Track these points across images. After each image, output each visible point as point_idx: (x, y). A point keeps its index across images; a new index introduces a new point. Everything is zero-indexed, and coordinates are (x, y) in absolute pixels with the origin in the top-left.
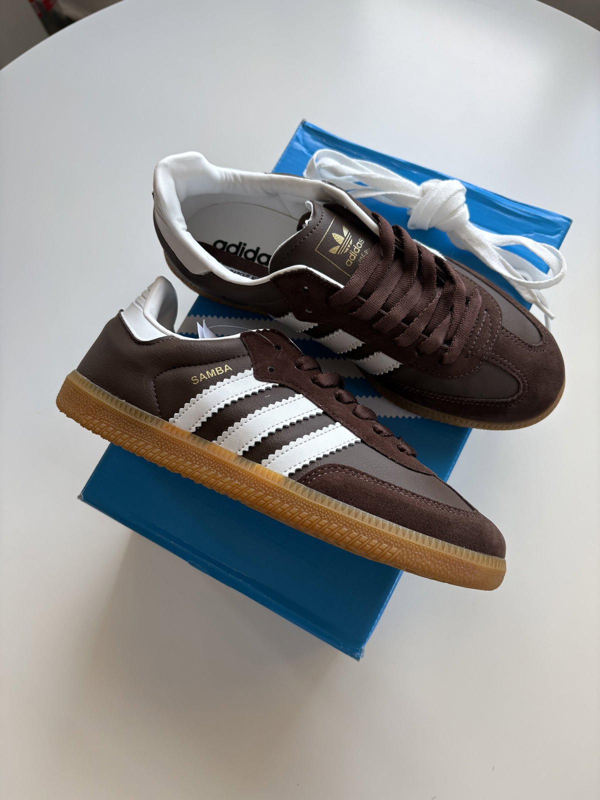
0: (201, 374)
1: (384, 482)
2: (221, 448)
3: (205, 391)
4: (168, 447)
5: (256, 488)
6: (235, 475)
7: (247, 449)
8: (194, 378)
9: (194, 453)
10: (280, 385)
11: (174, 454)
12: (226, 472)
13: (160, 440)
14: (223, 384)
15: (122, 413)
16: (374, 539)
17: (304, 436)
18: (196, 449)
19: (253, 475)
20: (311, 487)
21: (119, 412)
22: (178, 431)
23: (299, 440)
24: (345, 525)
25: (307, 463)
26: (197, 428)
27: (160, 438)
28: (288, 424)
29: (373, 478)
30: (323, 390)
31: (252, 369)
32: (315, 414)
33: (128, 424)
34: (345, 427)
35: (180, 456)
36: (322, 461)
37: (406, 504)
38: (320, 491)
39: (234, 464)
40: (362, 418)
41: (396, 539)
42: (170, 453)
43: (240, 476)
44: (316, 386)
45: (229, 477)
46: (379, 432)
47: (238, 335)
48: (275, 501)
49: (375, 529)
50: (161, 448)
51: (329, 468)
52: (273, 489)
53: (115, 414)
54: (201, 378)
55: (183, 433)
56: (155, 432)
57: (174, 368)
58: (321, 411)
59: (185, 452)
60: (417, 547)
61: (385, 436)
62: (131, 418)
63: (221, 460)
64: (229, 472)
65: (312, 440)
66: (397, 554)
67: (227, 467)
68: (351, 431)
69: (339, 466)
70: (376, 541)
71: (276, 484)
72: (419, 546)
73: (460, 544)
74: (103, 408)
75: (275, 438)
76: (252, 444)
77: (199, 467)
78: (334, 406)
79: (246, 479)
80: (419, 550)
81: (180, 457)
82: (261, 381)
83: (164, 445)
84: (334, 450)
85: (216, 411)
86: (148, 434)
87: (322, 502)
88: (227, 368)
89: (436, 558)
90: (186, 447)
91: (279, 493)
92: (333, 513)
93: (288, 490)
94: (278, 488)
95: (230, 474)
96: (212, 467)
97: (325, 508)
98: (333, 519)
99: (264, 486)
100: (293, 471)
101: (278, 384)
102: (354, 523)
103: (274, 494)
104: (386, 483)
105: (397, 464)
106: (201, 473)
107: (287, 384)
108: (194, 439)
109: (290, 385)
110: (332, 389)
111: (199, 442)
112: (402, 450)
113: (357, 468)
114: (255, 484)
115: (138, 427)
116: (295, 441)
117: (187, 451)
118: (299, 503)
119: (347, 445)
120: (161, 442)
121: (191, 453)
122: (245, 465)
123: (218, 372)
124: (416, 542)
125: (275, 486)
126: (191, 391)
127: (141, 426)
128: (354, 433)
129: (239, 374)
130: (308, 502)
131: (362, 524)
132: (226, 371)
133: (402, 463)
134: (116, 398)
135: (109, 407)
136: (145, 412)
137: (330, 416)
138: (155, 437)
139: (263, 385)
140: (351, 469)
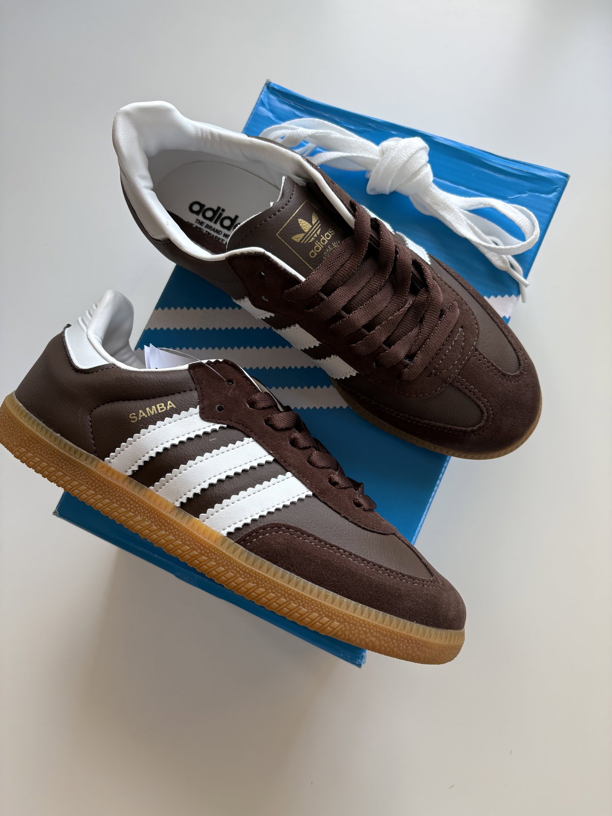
0: (141, 411)
1: (332, 546)
2: (158, 496)
3: (143, 431)
4: (102, 490)
5: (191, 546)
6: (170, 529)
7: (184, 501)
8: (133, 416)
9: (129, 500)
10: (229, 427)
11: (109, 498)
12: (161, 524)
13: (94, 481)
14: (164, 424)
15: (55, 448)
16: (315, 612)
17: (248, 489)
18: (131, 495)
19: (188, 531)
20: (250, 550)
21: (53, 447)
22: (114, 472)
23: (242, 493)
24: (283, 595)
25: (249, 521)
26: (133, 471)
27: (94, 479)
28: (231, 474)
29: (320, 541)
30: (277, 433)
31: (198, 406)
32: (264, 462)
33: (62, 460)
34: (297, 478)
35: (115, 501)
36: (265, 519)
37: (353, 573)
38: (259, 555)
39: (170, 516)
40: (317, 467)
41: (339, 613)
42: (104, 497)
43: (176, 530)
44: (269, 428)
45: (164, 530)
46: (335, 484)
47: (186, 367)
48: (209, 563)
49: (316, 602)
50: (94, 490)
51: (273, 528)
52: (208, 548)
53: (49, 448)
54: (140, 416)
55: (119, 475)
56: (89, 472)
57: (112, 401)
58: (271, 458)
59: (120, 497)
60: (361, 622)
61: (341, 488)
62: (65, 455)
63: (156, 510)
64: (164, 524)
65: (258, 493)
66: (338, 629)
67: (163, 519)
68: (303, 483)
69: (284, 525)
70: (315, 615)
71: (212, 544)
72: (364, 621)
73: (411, 618)
74: (38, 441)
75: (216, 490)
76: (191, 495)
77: (133, 516)
78: (286, 453)
79: (181, 534)
80: (363, 625)
81: (114, 503)
82: (207, 421)
83: (98, 487)
84: (281, 506)
85: (154, 455)
86: (82, 474)
87: (260, 568)
88: (170, 404)
89: (382, 634)
90: (121, 491)
91: (215, 555)
92: (271, 581)
93: (224, 551)
94: (214, 548)
95: (165, 526)
96: (147, 517)
97: (262, 575)
98: (270, 588)
99: (199, 545)
100: (232, 530)
101: (225, 426)
102: (293, 594)
103: (210, 555)
104: (334, 546)
105: (350, 523)
106: (136, 523)
107: (235, 425)
108: (130, 482)
109: (240, 427)
110: (287, 433)
111: (135, 486)
112: (358, 505)
113: (304, 529)
114: (190, 541)
115: (72, 464)
116: (238, 494)
117: (121, 496)
118: (235, 568)
119: (295, 500)
120: (96, 484)
121: (126, 498)
122: (182, 519)
123: (159, 409)
124: (360, 617)
125: (211, 546)
126: (129, 429)
127: (75, 464)
128: (306, 486)
129: (183, 413)
130: (244, 567)
131: (302, 595)
132: (168, 408)
133: (356, 521)
134: (51, 430)
135: (43, 440)
136: (80, 449)
137: (281, 464)
138: (89, 477)
139: (209, 427)
140: (297, 530)
